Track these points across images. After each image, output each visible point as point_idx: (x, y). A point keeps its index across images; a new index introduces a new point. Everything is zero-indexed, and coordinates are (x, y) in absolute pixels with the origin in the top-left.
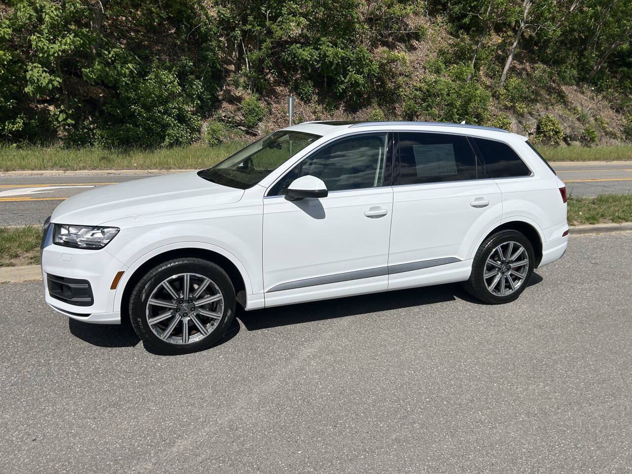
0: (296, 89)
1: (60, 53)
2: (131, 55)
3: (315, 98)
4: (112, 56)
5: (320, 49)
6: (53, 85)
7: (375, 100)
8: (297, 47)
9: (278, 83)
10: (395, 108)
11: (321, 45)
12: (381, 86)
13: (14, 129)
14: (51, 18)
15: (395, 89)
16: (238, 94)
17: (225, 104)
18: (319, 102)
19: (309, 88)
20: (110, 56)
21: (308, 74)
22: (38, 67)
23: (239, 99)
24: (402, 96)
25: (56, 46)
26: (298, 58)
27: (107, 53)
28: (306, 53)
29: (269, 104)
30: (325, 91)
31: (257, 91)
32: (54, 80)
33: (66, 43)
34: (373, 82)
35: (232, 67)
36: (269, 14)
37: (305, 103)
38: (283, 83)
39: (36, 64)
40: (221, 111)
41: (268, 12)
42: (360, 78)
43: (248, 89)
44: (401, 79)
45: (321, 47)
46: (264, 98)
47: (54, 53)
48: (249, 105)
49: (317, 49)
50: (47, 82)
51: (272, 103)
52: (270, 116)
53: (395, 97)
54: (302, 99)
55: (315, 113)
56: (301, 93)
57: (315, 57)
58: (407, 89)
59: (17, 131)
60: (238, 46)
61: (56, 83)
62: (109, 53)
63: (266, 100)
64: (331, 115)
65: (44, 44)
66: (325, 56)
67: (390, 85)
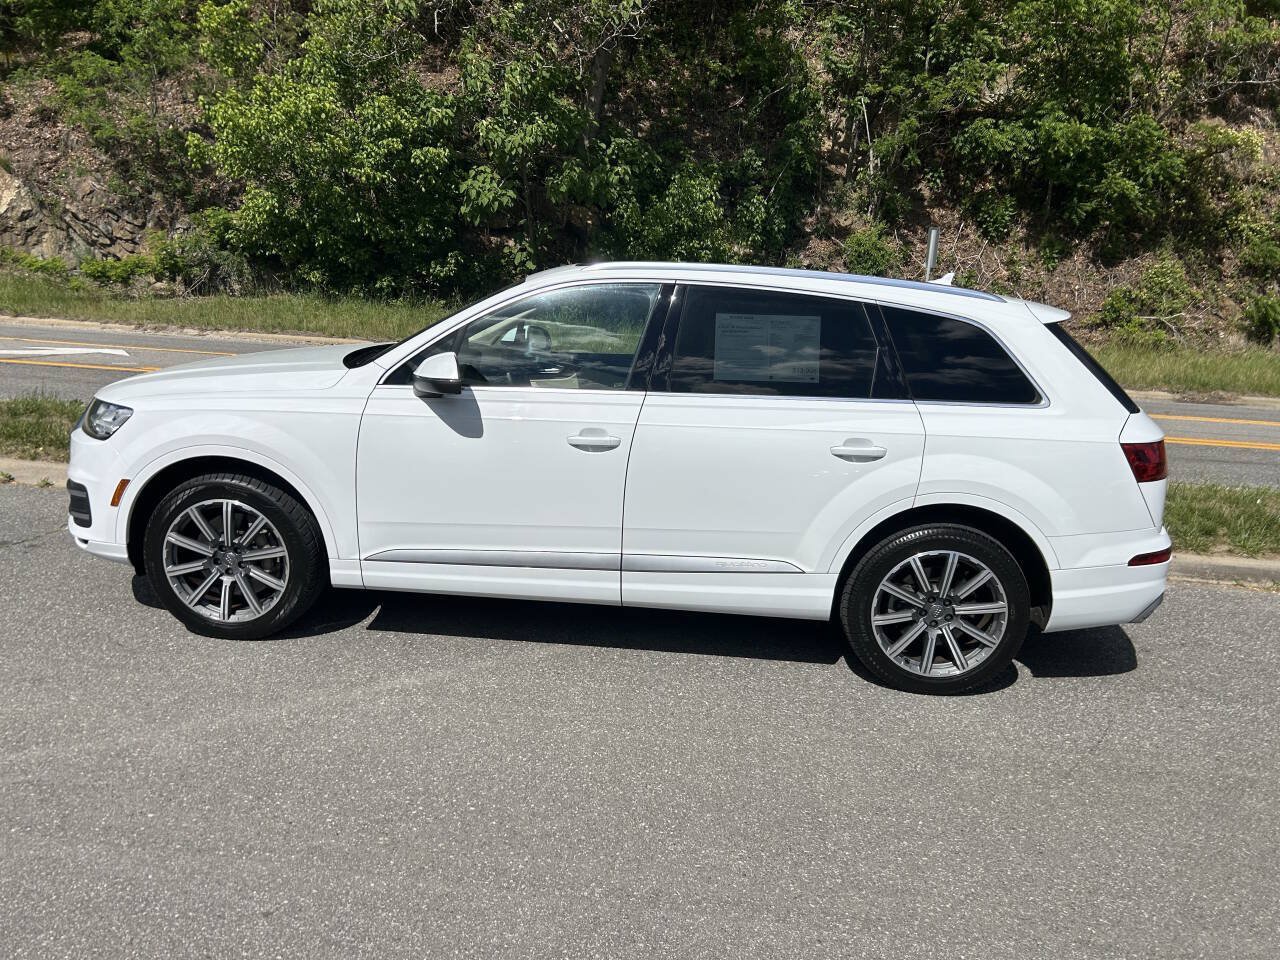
0: (973, 213)
1: (520, 150)
2: (647, 150)
3: (1020, 232)
4: (612, 154)
5: (1037, 126)
6: (501, 203)
7: (1169, 240)
8: (986, 126)
9: (938, 202)
10: (1220, 260)
11: (1040, 117)
12: (1188, 207)
13: (442, 274)
14: (513, 88)
15: (1225, 216)
16: (843, 223)
17: (814, 243)
18: (1028, 241)
19: (1005, 210)
20: (609, 151)
21: (1012, 181)
22: (485, 172)
23: (844, 232)
24: (1243, 231)
25: (516, 138)
26: (985, 148)
27: (604, 146)
28: (1003, 137)
29: (908, 243)
30: (1046, 218)
31: (884, 217)
32: (503, 195)
33: (532, 132)
34: (1169, 199)
35: (843, 171)
36: (931, 58)
37: (992, 242)
38: (950, 201)
39: (482, 168)
40: (802, 256)
41: (929, 55)
42: (1132, 188)
43: (866, 212)
44: (1246, 193)
45: (1040, 123)
46: (898, 230)
47: (512, 149)
48: (859, 245)
49: (1029, 126)
50: (491, 198)
51: (915, 241)
52: (906, 269)
53: (1223, 233)
54: (985, 234)
55: (1011, 263)
56: (985, 221)
57: (1026, 144)
58: (1261, 214)
59: (447, 277)
60: (858, 128)
61: (505, 200)
62: (608, 146)
63: (902, 237)
64: (1049, 270)
65: (498, 136)
66: (1051, 140)
67: (1215, 206)
